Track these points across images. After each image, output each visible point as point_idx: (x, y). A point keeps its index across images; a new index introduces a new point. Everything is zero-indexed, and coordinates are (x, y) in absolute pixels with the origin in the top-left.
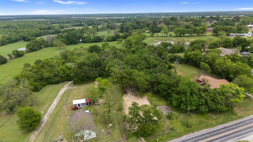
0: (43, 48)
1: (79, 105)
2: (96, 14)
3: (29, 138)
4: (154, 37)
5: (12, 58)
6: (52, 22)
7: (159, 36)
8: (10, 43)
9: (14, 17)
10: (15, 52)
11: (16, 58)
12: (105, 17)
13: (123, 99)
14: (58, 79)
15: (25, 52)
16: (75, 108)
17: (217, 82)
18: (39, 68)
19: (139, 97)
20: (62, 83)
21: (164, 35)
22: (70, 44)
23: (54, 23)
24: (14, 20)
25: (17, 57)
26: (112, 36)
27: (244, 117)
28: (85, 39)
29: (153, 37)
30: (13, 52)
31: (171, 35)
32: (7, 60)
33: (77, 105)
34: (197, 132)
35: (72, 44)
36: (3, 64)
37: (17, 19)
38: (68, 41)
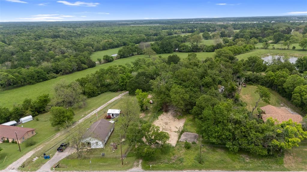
0: (136, 55)
1: (113, 115)
2: (221, 18)
3: (55, 135)
4: (269, 49)
5: (102, 63)
6: (164, 28)
7: (275, 48)
8: (111, 48)
9: (132, 22)
10: (105, 57)
11: (105, 63)
12: (229, 22)
13: (159, 117)
14: (116, 87)
15: (116, 58)
16: (109, 117)
17: (283, 116)
18: (102, 74)
19: (176, 119)
20: (120, 92)
21: (283, 47)
22: (163, 53)
23: (166, 28)
24: (131, 25)
25: (107, 63)
26: (213, 45)
27: (289, 170)
28: (181, 48)
29: (266, 49)
30: (104, 57)
31: (294, 48)
32: (96, 65)
33: (111, 115)
34: (206, 170)
35: (165, 53)
36: (91, 68)
37: (134, 24)
38: (161, 50)
